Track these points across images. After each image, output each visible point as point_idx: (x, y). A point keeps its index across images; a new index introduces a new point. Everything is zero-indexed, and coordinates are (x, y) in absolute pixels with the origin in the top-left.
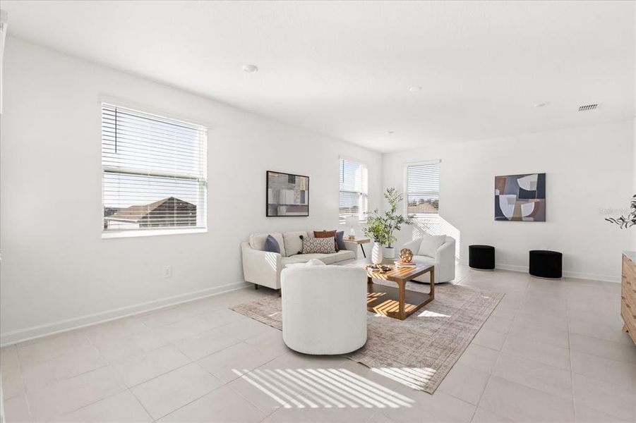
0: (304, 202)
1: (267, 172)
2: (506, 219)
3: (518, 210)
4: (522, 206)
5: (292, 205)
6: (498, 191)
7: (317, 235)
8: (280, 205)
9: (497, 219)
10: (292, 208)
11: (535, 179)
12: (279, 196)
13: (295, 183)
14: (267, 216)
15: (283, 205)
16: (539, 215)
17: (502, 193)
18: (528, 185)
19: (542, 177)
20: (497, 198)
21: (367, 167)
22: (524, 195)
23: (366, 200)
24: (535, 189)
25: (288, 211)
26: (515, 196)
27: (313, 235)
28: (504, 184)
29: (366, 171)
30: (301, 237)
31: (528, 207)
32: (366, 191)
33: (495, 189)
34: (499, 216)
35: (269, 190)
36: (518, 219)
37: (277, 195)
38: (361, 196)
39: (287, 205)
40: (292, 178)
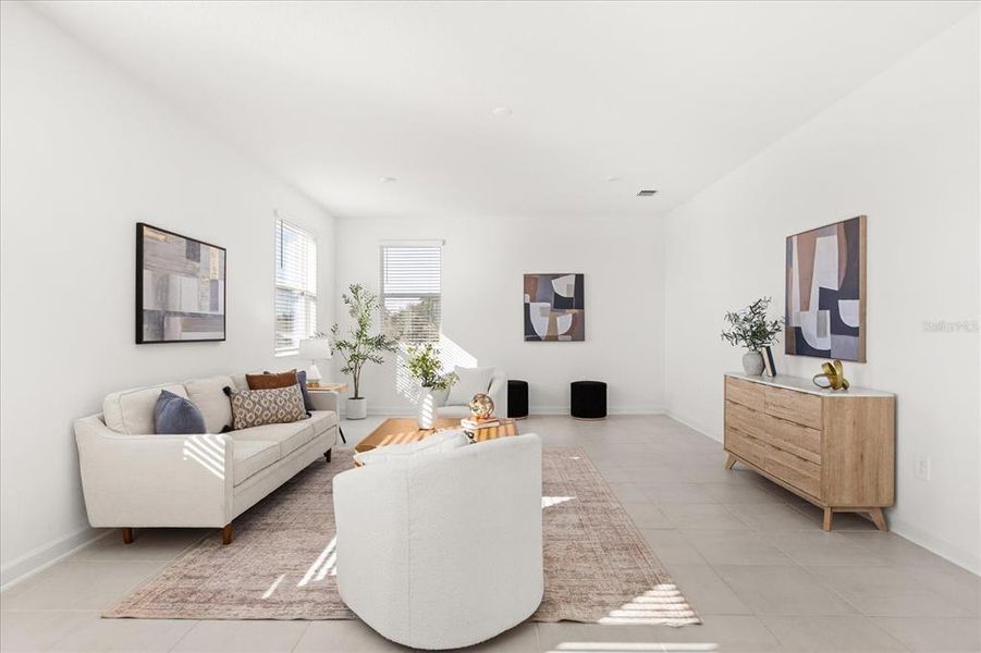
0: (217, 309)
1: (140, 227)
2: (538, 339)
3: (553, 324)
4: (558, 319)
5: (193, 315)
6: (528, 296)
7: (254, 382)
8: (169, 313)
9: (528, 340)
10: (193, 319)
11: (572, 280)
12: (167, 291)
13: (199, 261)
14: (139, 340)
15: (175, 314)
16: (577, 333)
17: (533, 300)
18: (564, 288)
19: (580, 279)
20: (527, 307)
21: (315, 240)
22: (561, 304)
23: (313, 305)
24: (572, 295)
25: (186, 328)
26: (549, 305)
27: (245, 384)
28: (536, 285)
29: (312, 249)
30: (227, 391)
31: (565, 321)
32: (312, 289)
33: (525, 293)
34: (530, 334)
35: (146, 273)
36: (553, 338)
37: (164, 288)
38: (302, 300)
39: (182, 314)
40: (194, 246)
